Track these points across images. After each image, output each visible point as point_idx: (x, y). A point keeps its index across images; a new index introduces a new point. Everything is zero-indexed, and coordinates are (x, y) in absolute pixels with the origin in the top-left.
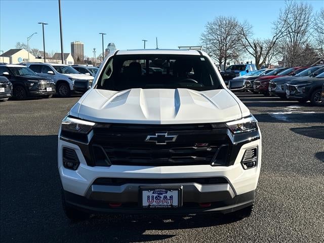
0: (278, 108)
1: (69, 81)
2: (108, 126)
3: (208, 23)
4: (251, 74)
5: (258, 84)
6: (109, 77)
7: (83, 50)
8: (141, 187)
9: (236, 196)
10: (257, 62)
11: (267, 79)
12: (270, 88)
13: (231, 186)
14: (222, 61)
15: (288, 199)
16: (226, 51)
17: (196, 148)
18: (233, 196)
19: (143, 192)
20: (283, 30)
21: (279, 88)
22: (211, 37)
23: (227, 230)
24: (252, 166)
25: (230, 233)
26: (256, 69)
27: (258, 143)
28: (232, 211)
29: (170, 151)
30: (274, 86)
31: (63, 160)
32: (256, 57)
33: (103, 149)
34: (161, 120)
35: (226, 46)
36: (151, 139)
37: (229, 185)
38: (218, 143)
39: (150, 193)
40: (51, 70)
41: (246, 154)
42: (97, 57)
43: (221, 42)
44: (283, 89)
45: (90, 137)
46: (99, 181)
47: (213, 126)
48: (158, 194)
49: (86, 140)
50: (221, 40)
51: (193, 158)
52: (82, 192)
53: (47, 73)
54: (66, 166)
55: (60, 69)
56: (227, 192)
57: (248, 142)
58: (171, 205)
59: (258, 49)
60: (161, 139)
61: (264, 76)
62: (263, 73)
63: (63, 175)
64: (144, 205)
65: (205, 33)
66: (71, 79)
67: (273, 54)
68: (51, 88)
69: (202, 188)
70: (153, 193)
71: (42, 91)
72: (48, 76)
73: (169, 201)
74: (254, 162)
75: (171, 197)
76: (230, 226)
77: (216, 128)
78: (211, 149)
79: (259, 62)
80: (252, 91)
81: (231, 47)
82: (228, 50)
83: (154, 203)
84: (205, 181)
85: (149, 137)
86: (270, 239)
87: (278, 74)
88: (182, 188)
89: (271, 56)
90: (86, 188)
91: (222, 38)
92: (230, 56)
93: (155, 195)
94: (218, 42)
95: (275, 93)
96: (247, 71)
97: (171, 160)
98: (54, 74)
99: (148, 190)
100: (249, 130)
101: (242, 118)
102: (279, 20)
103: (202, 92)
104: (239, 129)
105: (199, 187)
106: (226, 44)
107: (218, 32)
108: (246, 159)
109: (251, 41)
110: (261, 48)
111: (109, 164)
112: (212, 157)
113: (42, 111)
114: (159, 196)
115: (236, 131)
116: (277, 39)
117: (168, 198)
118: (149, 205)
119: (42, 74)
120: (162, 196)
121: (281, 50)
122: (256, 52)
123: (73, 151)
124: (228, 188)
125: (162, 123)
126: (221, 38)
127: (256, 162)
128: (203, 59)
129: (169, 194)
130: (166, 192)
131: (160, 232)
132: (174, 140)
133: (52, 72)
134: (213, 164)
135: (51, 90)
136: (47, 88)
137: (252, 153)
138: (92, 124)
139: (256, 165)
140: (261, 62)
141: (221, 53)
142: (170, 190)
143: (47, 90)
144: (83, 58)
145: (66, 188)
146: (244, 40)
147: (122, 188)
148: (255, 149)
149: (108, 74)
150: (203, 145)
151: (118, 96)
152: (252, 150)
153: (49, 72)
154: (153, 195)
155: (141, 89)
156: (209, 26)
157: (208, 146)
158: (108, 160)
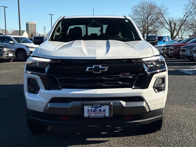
0: (187, 67)
1: (26, 48)
2: (59, 62)
3: (134, 6)
4: (167, 43)
5: (172, 50)
6: (59, 34)
7: (35, 28)
8: (83, 103)
9: (150, 111)
10: (172, 35)
11: (179, 46)
12: (181, 53)
13: (146, 103)
14: (145, 35)
15: (190, 121)
16: (148, 27)
17: (121, 76)
18: (148, 110)
19: (85, 106)
20: (191, 10)
21: (188, 53)
22: (136, 17)
23: (145, 138)
24: (161, 90)
25: (147, 140)
26: (170, 39)
27: (165, 74)
28: (148, 123)
29: (103, 78)
30: (184, 51)
31: (28, 87)
32: (171, 31)
33: (56, 77)
34: (97, 56)
35: (148, 24)
36: (89, 69)
37: (144, 102)
38: (137, 73)
39: (89, 108)
40: (12, 40)
41: (157, 81)
42: (46, 34)
43: (144, 21)
44: (191, 53)
45: (47, 69)
46: (54, 100)
47: (133, 61)
48: (95, 108)
49: (44, 72)
50: (144, 19)
51: (119, 83)
52: (41, 110)
53: (8, 43)
54: (30, 91)
55: (18, 40)
56: (144, 107)
57: (157, 73)
58: (104, 116)
59: (173, 25)
60: (97, 69)
61: (177, 44)
62: (176, 42)
63: (28, 98)
64: (85, 116)
65: (132, 14)
66: (27, 47)
67: (185, 29)
68: (12, 54)
69: (126, 104)
70: (92, 107)
71: (5, 56)
72: (9, 45)
73: (103, 113)
74: (163, 88)
75: (104, 110)
76: (147, 136)
77: (135, 62)
78: (132, 77)
79: (173, 35)
80: (168, 55)
81: (151, 25)
82: (149, 27)
83: (92, 115)
84: (128, 99)
85: (88, 68)
86: (175, 143)
87: (188, 42)
88: (112, 103)
89: (183, 31)
90: (44, 105)
91: (145, 18)
92: (151, 31)
93: (93, 109)
94: (141, 21)
95: (185, 57)
96: (164, 41)
97: (104, 85)
98: (14, 44)
99: (88, 105)
100: (158, 65)
101: (153, 56)
102: (189, 3)
103: (126, 42)
104: (152, 64)
105: (124, 103)
106: (148, 22)
107: (142, 13)
108: (156, 85)
109: (167, 19)
110: (175, 24)
111: (61, 88)
112: (133, 83)
113: (5, 70)
114: (95, 110)
115: (149, 65)
116: (187, 17)
117: (102, 111)
118: (89, 116)
119: (5, 43)
120: (98, 110)
121: (191, 26)
122: (171, 27)
123: (35, 80)
124: (144, 104)
125: (97, 59)
126: (143, 17)
127: (164, 87)
128: (127, 21)
129: (103, 108)
130: (101, 107)
131: (96, 139)
132: (106, 70)
133: (12, 42)
134: (134, 87)
135: (12, 56)
136: (9, 54)
137: (161, 81)
138: (49, 60)
139: (164, 89)
140: (175, 35)
141: (144, 29)
142: (103, 105)
143: (9, 56)
144: (36, 35)
145: (30, 107)
146: (162, 19)
147: (70, 105)
148: (163, 78)
149: (58, 31)
150: (126, 74)
151: (64, 46)
152: (161, 78)
153: (10, 42)
154: (91, 109)
155: (82, 40)
156: (134, 8)
157: (130, 75)
158: (60, 86)
